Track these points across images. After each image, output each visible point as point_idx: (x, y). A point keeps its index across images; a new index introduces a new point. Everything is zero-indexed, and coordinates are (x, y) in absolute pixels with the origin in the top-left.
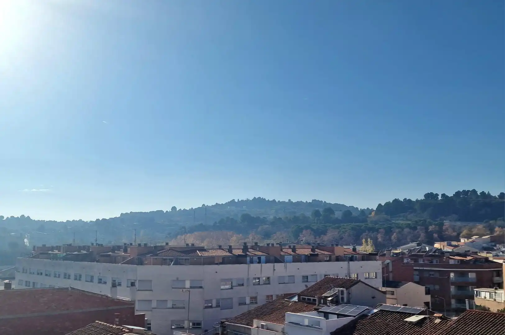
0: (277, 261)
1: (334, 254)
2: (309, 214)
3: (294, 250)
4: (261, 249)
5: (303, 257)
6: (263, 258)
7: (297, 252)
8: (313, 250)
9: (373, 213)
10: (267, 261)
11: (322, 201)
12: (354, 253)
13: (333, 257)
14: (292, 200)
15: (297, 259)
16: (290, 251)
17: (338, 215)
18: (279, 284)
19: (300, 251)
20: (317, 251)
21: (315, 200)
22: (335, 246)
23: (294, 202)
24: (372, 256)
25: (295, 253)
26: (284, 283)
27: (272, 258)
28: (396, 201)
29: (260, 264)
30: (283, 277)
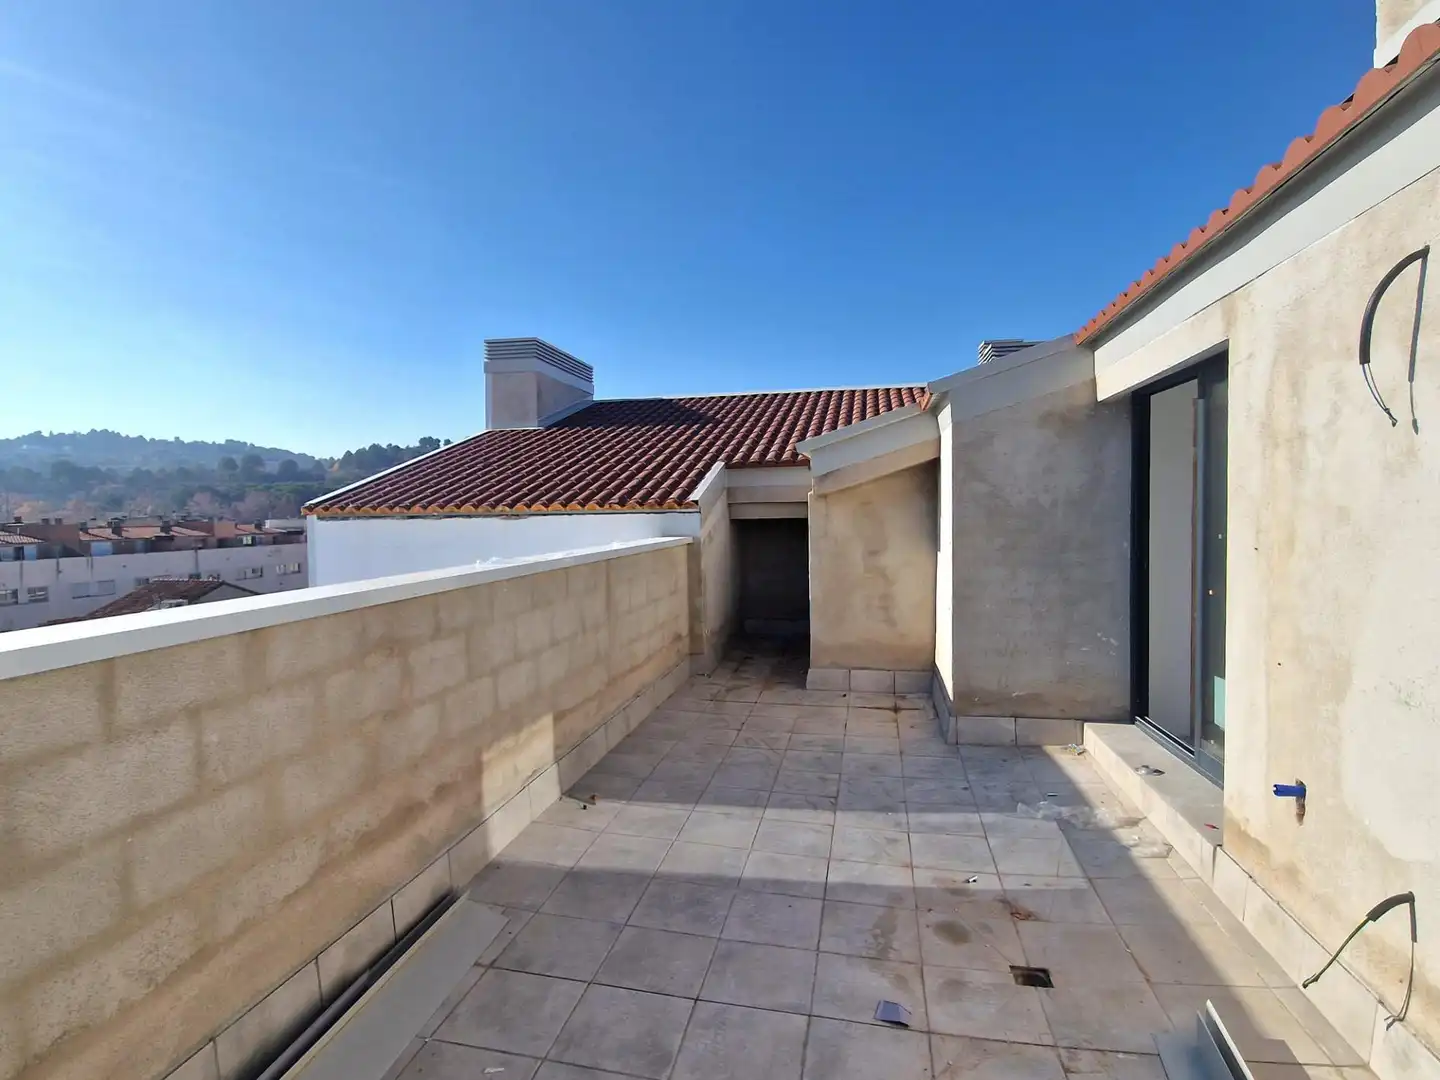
0: (68, 553)
1: (213, 535)
2: (214, 464)
3: (117, 530)
4: (27, 531)
5: (140, 542)
6: (30, 550)
7: (124, 534)
8: (166, 528)
9: (336, 466)
10: (44, 554)
11: (245, 443)
12: (257, 532)
13: (213, 540)
14: (181, 439)
15: (125, 547)
16: (108, 532)
17: (272, 467)
18: (74, 598)
19: (132, 533)
20: (176, 531)
21: (232, 441)
22: (216, 521)
23: (186, 442)
24: (295, 536)
25: (120, 535)
26: (88, 596)
27: (57, 548)
28: (375, 448)
29: (18, 563)
30: (87, 584)
